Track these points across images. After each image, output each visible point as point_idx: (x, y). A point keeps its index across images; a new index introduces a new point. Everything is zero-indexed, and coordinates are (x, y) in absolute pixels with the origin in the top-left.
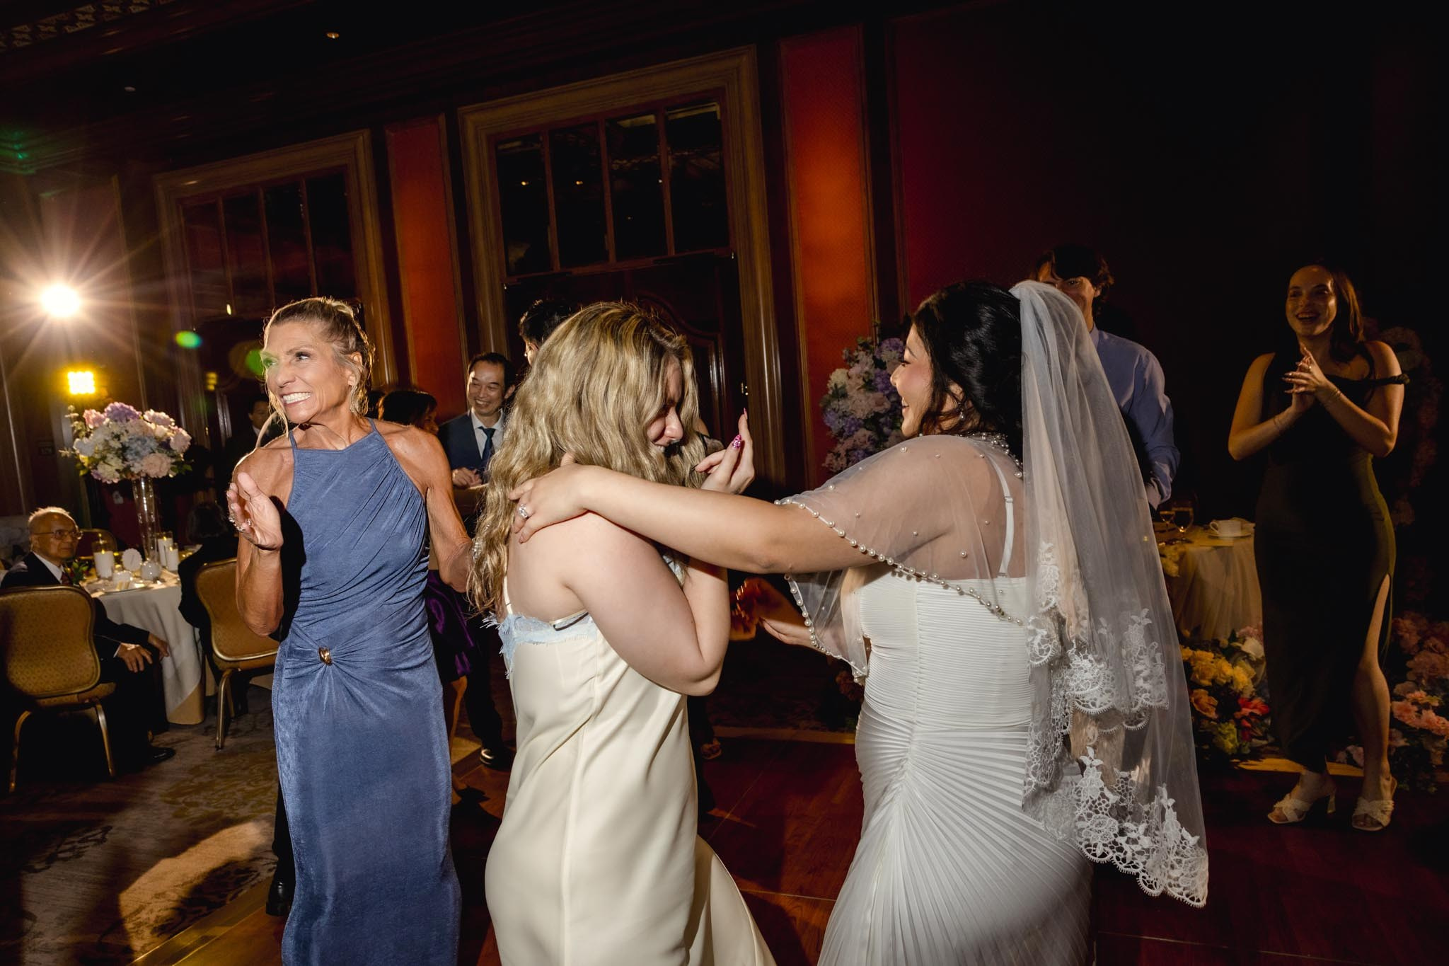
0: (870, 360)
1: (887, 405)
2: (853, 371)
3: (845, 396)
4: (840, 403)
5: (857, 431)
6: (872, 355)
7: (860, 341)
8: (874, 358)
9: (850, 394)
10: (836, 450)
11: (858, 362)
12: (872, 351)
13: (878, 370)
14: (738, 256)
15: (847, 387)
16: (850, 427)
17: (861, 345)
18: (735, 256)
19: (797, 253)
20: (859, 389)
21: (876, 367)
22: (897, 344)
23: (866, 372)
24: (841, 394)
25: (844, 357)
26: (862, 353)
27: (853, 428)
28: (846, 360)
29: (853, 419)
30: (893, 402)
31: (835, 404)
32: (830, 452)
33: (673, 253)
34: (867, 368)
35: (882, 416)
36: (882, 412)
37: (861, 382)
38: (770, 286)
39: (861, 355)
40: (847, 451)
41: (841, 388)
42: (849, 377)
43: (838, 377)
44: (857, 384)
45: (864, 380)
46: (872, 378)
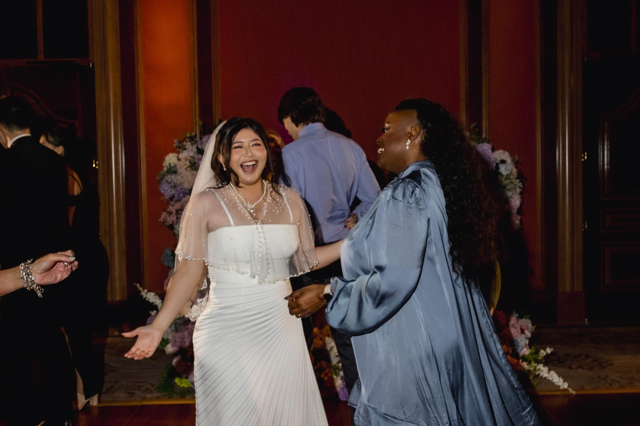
2: (182, 156)
3: (175, 172)
4: (173, 177)
5: (184, 197)
6: (195, 146)
7: (188, 135)
8: (197, 148)
9: (179, 171)
10: (169, 210)
11: (185, 149)
12: (196, 142)
14: (95, 65)
15: (178, 167)
16: (179, 195)
17: (189, 138)
18: (93, 65)
19: (140, 69)
20: (187, 168)
21: (197, 154)
23: (192, 157)
24: (173, 171)
25: (175, 145)
26: (189, 143)
27: (181, 195)
28: (177, 147)
29: (181, 189)
31: (169, 178)
32: (165, 211)
33: (42, 57)
34: (192, 154)
37: (188, 163)
38: (119, 89)
39: (188, 145)
40: (177, 211)
41: (173, 167)
42: (179, 160)
43: (171, 159)
44: (185, 164)
45: (190, 162)
46: (196, 161)
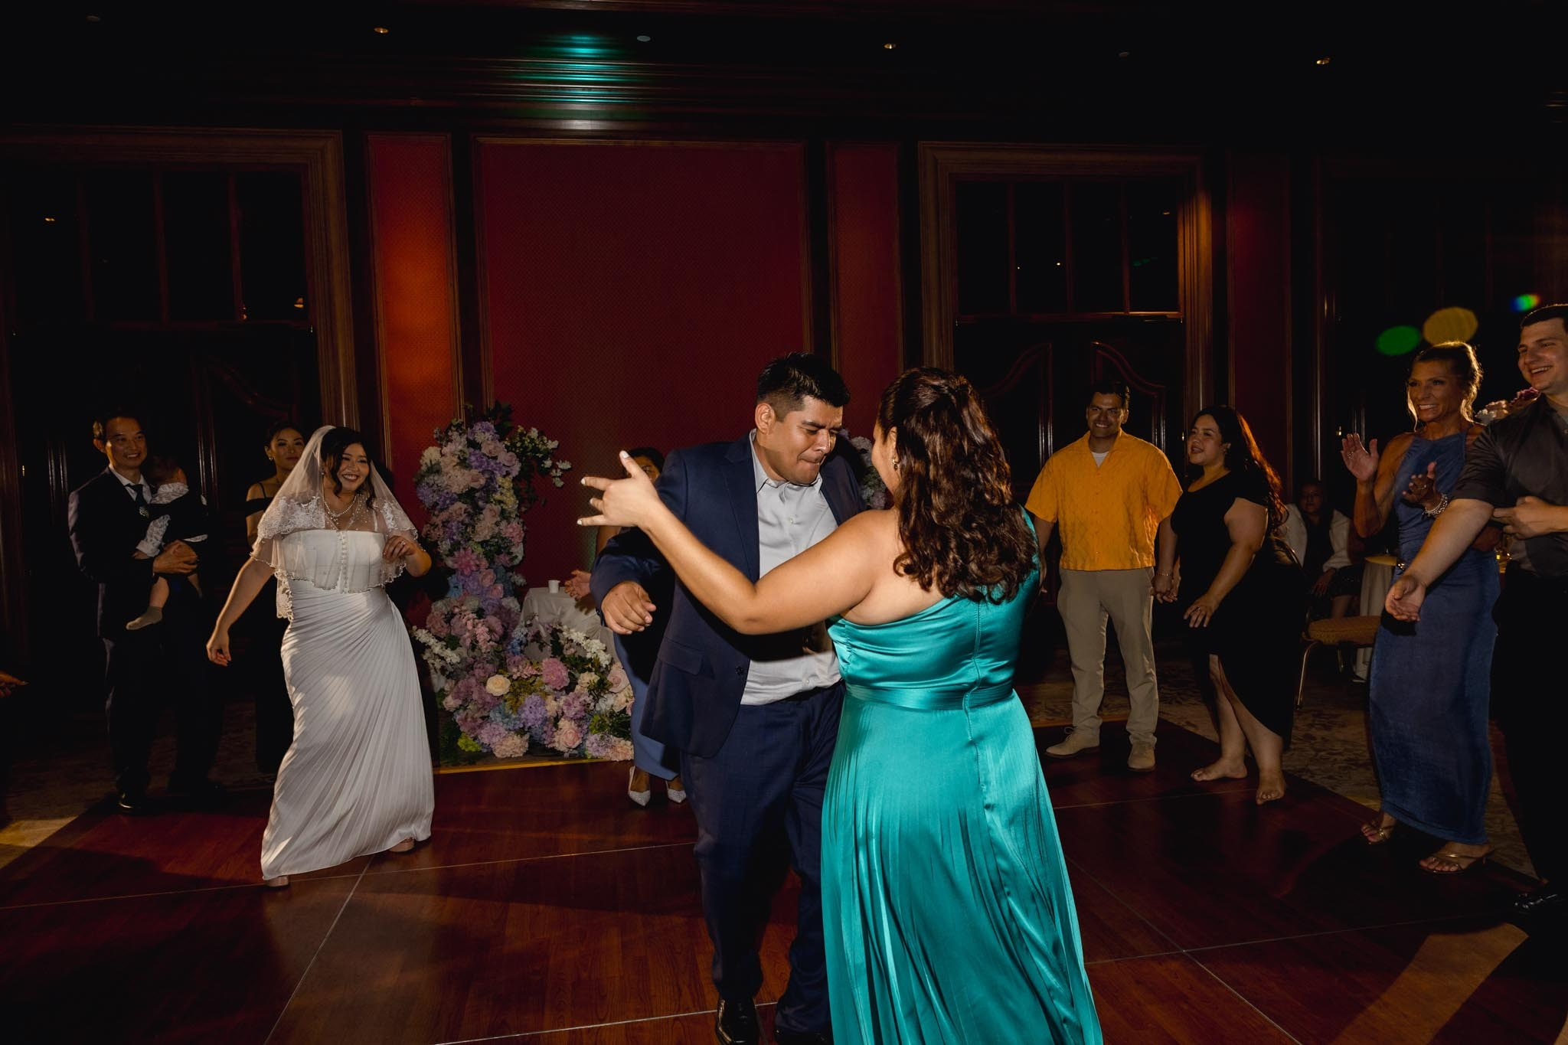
0: (463, 439)
1: (482, 482)
2: (446, 450)
3: (438, 472)
4: (436, 478)
5: (452, 504)
7: (453, 422)
8: (467, 439)
9: (445, 470)
10: (432, 522)
11: (451, 441)
12: (466, 431)
13: (472, 450)
14: (318, 331)
15: (442, 464)
16: (444, 501)
17: (454, 426)
18: (314, 330)
20: (455, 466)
21: (468, 447)
22: (488, 427)
23: (461, 451)
24: (435, 469)
25: (435, 436)
26: (456, 433)
27: (448, 502)
28: (437, 439)
29: (447, 493)
30: (487, 479)
31: (432, 479)
32: (427, 523)
34: (460, 447)
35: (478, 491)
36: (478, 488)
37: (456, 459)
38: (352, 363)
39: (455, 435)
40: (443, 522)
41: (435, 464)
42: (442, 455)
43: (431, 454)
44: (453, 461)
45: (459, 458)
46: (467, 456)
